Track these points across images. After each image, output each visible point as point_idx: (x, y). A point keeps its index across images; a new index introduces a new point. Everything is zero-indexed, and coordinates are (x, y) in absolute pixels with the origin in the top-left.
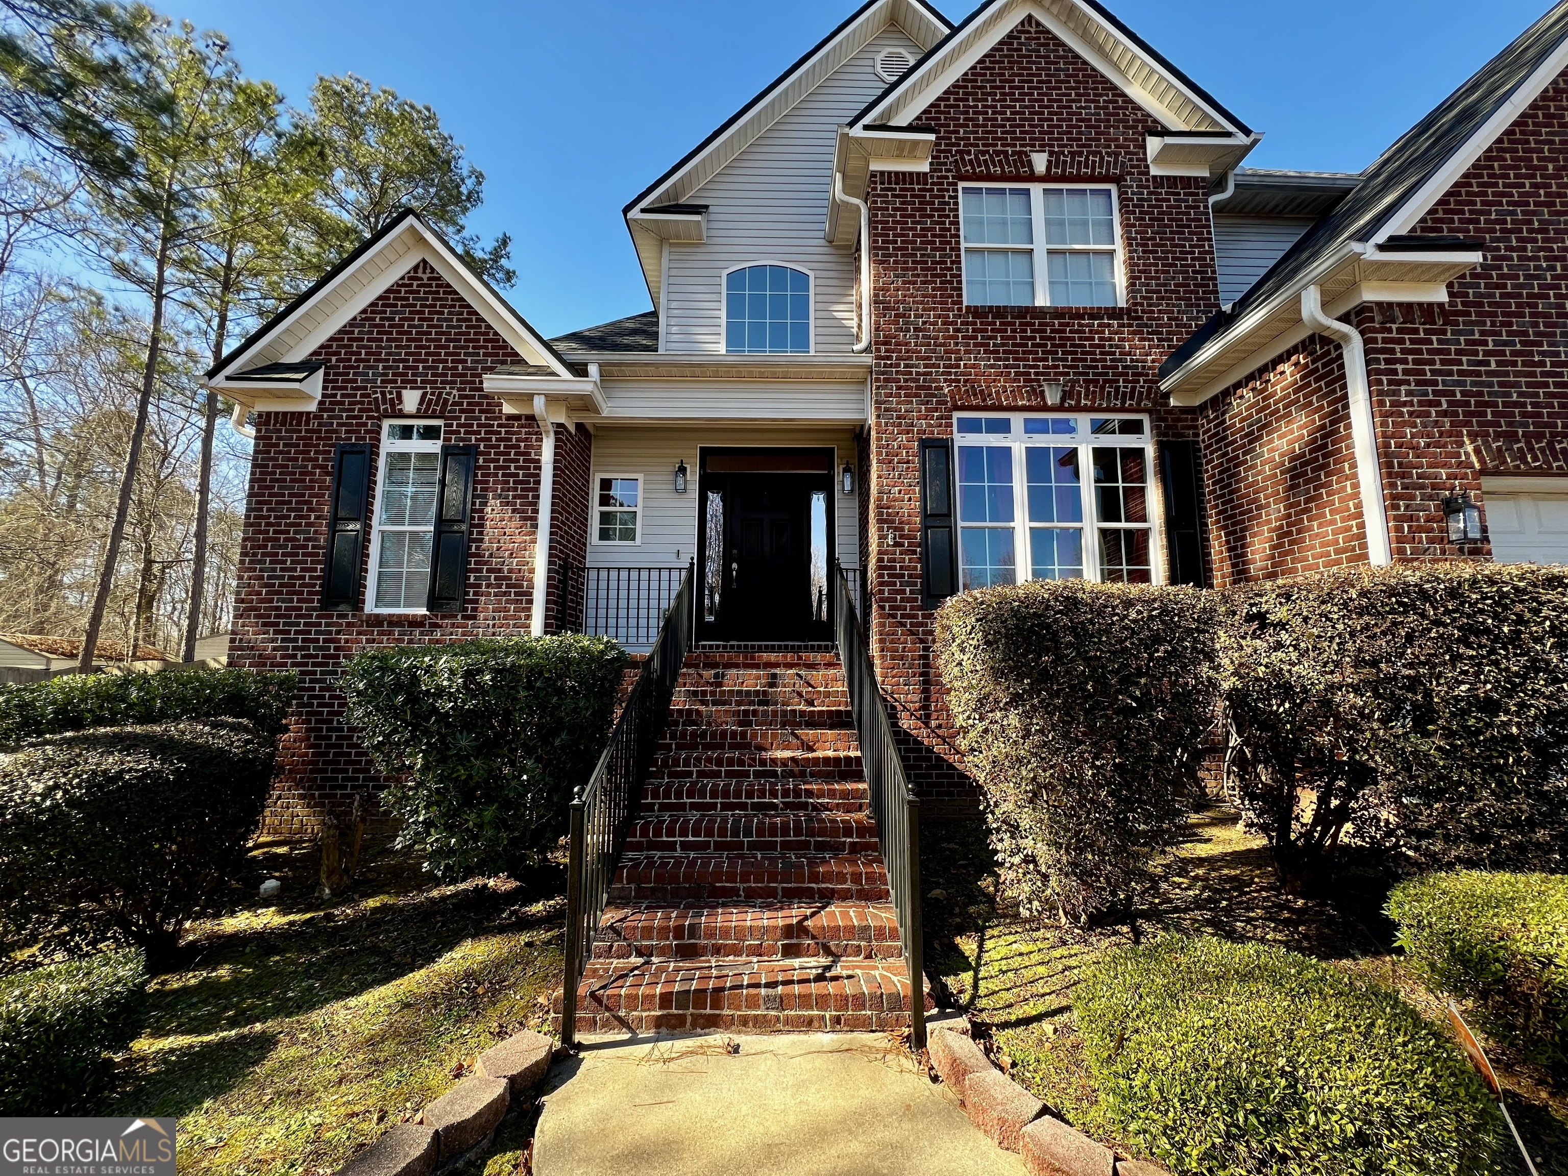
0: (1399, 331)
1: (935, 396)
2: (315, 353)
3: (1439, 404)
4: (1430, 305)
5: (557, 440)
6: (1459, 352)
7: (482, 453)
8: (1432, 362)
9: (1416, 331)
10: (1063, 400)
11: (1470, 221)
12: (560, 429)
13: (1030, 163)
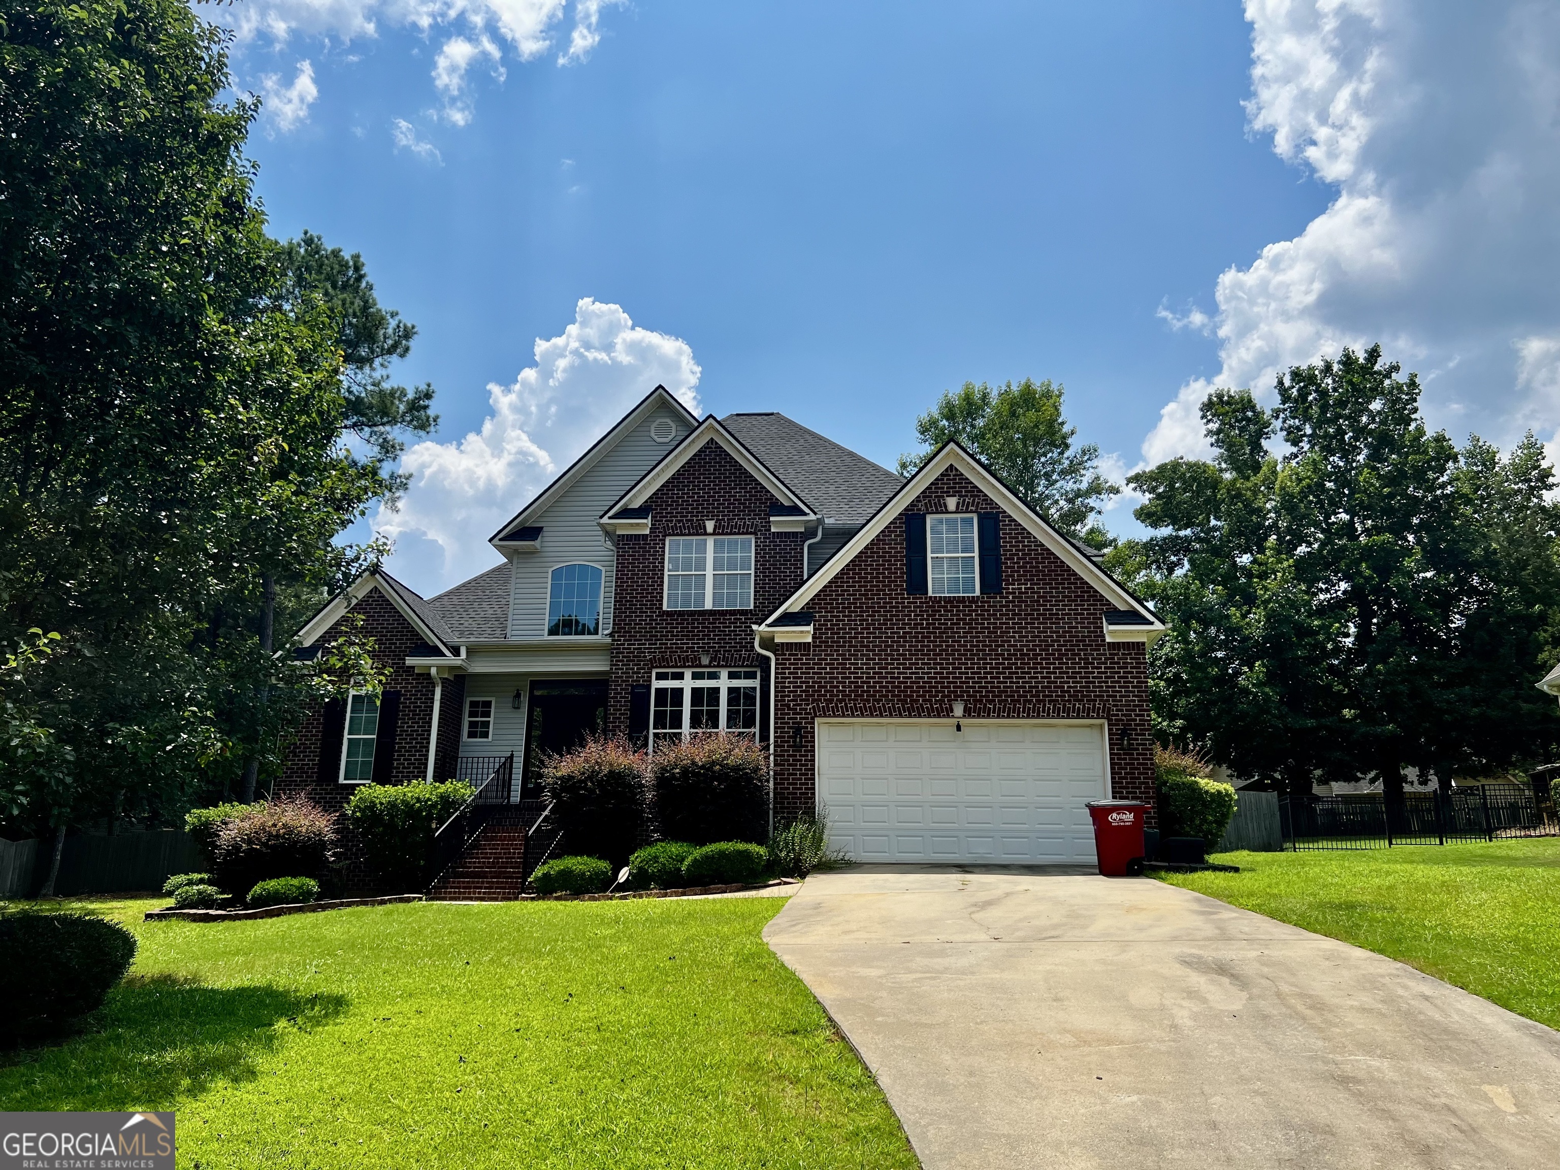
0: (789, 655)
1: (642, 661)
2: (316, 641)
3: (802, 687)
4: (805, 643)
5: (443, 687)
6: (814, 664)
7: (403, 695)
8: (802, 668)
9: (797, 655)
10: (711, 662)
11: (828, 604)
12: (444, 681)
13: (705, 527)
